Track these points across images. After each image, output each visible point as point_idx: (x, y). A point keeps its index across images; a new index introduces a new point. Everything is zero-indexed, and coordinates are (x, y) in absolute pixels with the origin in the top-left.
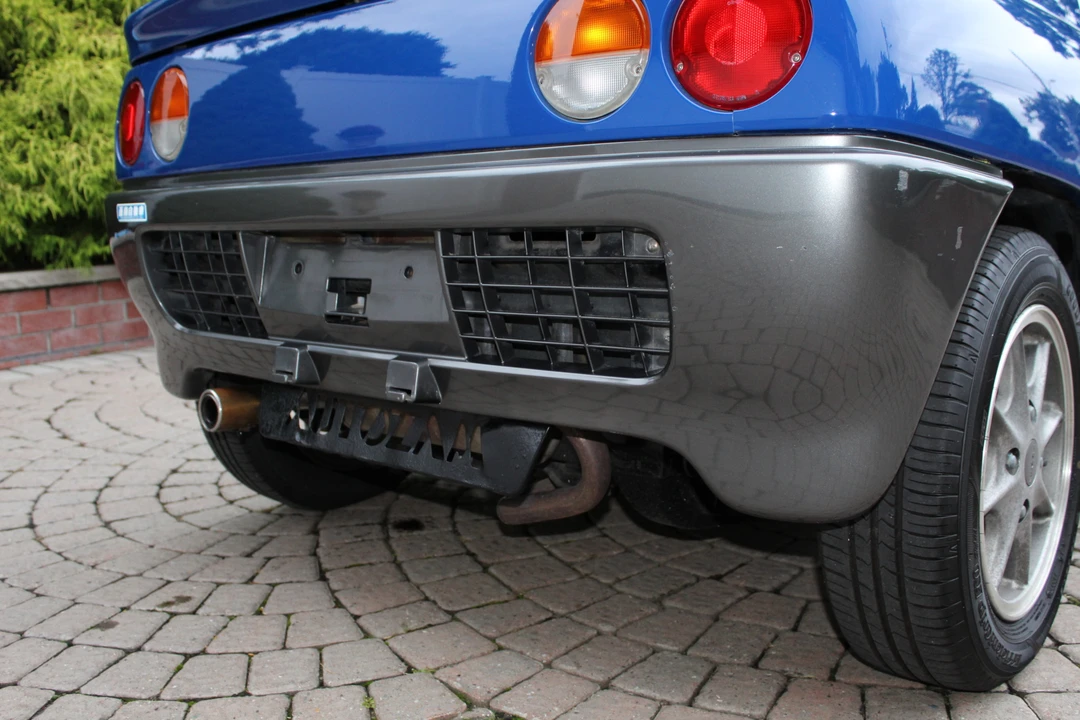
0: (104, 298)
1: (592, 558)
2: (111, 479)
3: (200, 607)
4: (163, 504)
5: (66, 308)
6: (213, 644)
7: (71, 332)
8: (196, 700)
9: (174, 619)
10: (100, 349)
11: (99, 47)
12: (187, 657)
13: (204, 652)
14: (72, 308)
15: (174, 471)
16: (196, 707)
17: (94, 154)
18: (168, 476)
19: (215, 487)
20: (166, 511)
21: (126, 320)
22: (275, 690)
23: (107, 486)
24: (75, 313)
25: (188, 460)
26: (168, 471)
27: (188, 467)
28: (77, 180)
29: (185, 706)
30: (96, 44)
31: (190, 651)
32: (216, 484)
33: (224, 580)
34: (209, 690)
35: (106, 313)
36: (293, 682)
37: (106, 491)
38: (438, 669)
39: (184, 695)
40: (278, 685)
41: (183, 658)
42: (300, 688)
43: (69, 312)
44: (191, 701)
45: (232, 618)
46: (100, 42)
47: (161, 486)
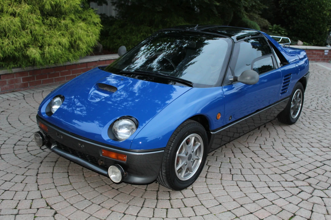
0: (16, 77)
1: (91, 176)
2: (5, 141)
3: (11, 180)
4: (14, 150)
5: (5, 80)
6: (11, 189)
7: (6, 86)
8: (4, 200)
9: (6, 182)
10: (14, 90)
11: (15, 11)
12: (5, 191)
13: (8, 190)
14: (7, 80)
15: (19, 140)
16: (3, 201)
17: (12, 42)
18: (18, 141)
19: (27, 146)
20: (14, 153)
21: (22, 82)
22: (17, 199)
23: (4, 144)
24: (8, 81)
25: (24, 137)
26: (18, 140)
27: (23, 139)
28: (8, 49)
29: (2, 200)
30: (14, 10)
31: (6, 189)
32: (27, 145)
33: (18, 174)
34: (6, 198)
35: (16, 81)
36: (21, 198)
37: (3, 145)
38: (46, 198)
39: (2, 199)
40: (18, 198)
41: (4, 191)
42: (22, 199)
43: (6, 81)
44: (3, 200)
45: (16, 183)
46: (15, 9)
47: (15, 145)
